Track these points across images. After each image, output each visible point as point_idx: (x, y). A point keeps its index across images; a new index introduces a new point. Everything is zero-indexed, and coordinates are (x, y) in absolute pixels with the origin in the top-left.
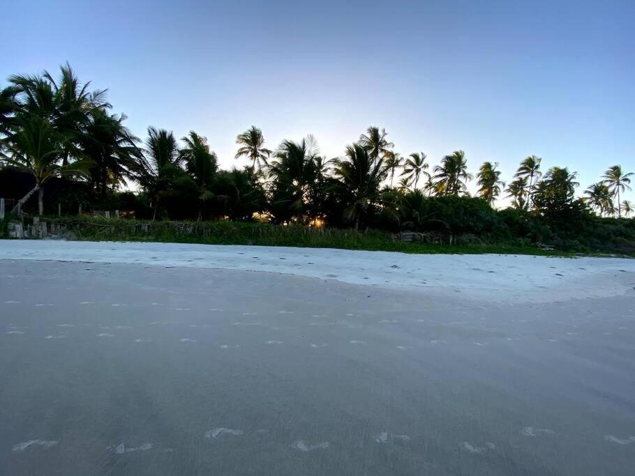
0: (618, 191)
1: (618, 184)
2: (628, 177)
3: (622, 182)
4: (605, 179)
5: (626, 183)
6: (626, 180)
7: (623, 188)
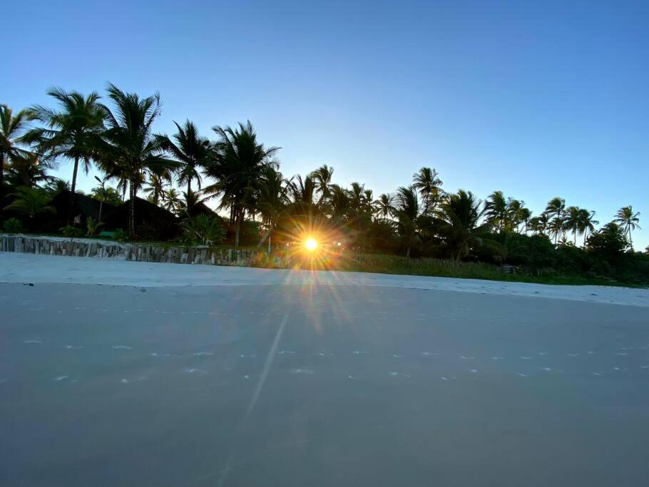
0: (629, 228)
1: (629, 223)
2: (637, 217)
3: (632, 221)
4: (617, 218)
5: (636, 222)
6: (635, 219)
7: (634, 226)
